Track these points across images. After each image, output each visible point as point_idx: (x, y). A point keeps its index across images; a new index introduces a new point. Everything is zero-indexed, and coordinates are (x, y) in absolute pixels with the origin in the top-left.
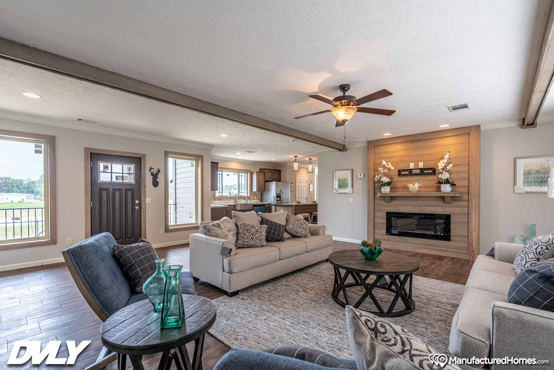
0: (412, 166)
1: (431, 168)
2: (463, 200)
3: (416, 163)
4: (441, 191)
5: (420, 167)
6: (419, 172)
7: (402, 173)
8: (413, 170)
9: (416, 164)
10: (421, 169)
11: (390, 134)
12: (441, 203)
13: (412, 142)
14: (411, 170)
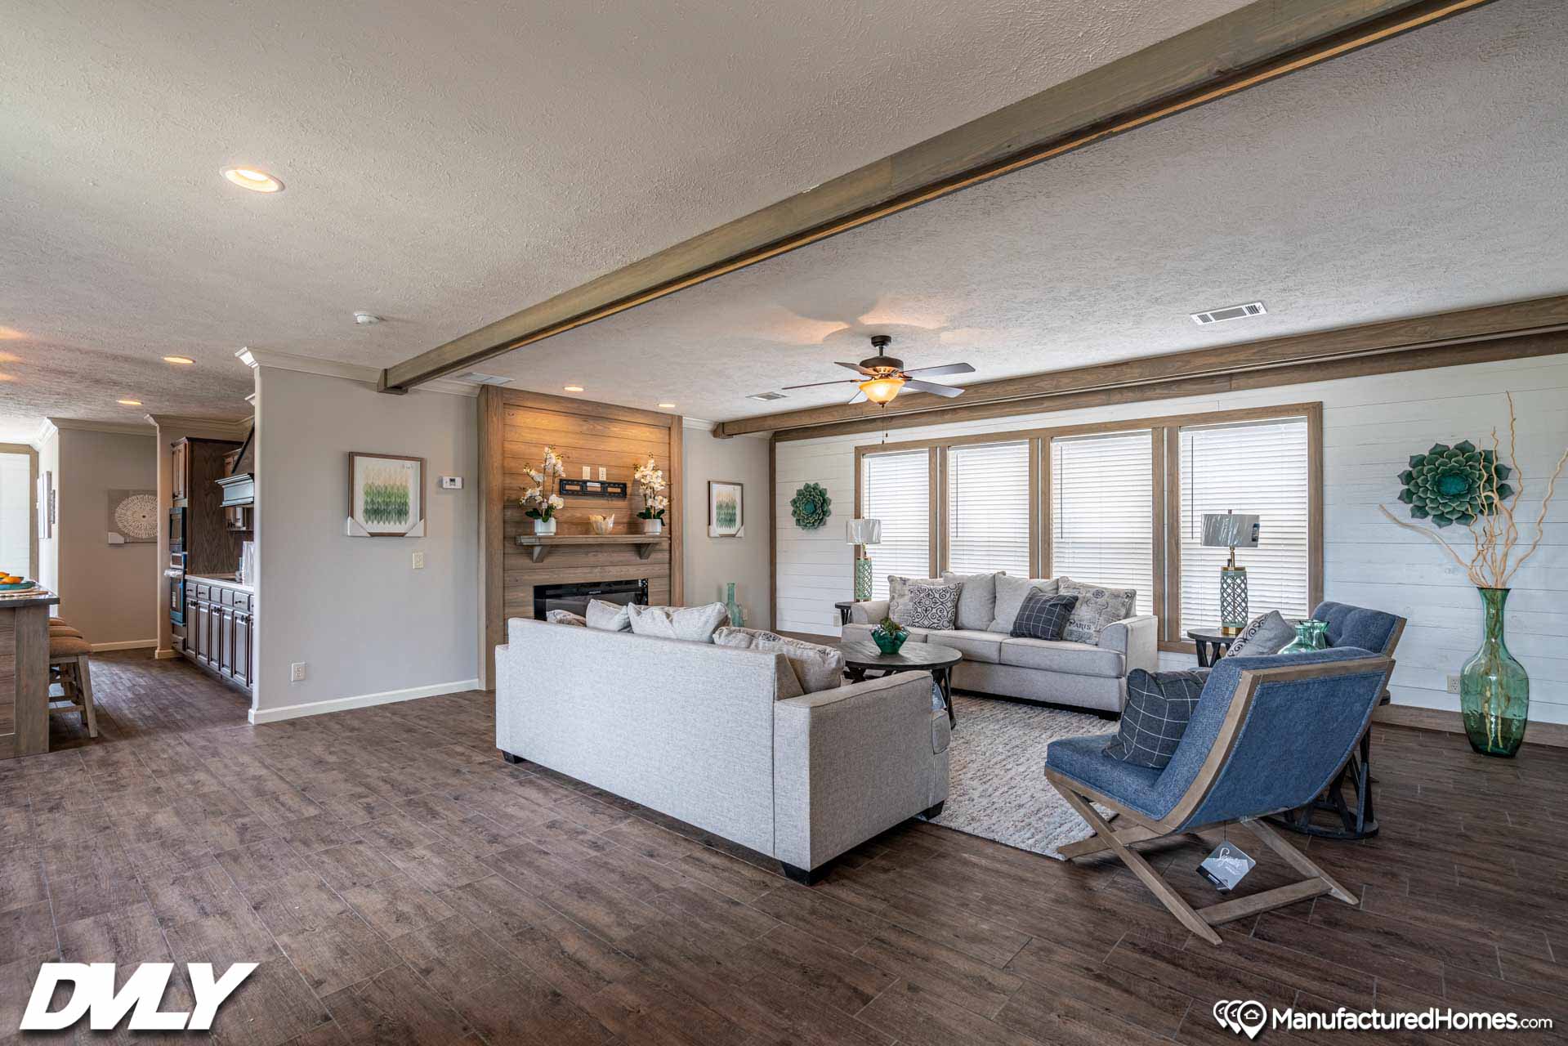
0: (586, 472)
1: (619, 484)
2: (662, 550)
3: (595, 467)
4: (645, 533)
5: (600, 479)
6: (599, 490)
7: (568, 487)
8: (588, 484)
9: (595, 473)
10: (602, 483)
11: (581, 390)
12: (631, 556)
13: (586, 417)
14: (585, 482)
